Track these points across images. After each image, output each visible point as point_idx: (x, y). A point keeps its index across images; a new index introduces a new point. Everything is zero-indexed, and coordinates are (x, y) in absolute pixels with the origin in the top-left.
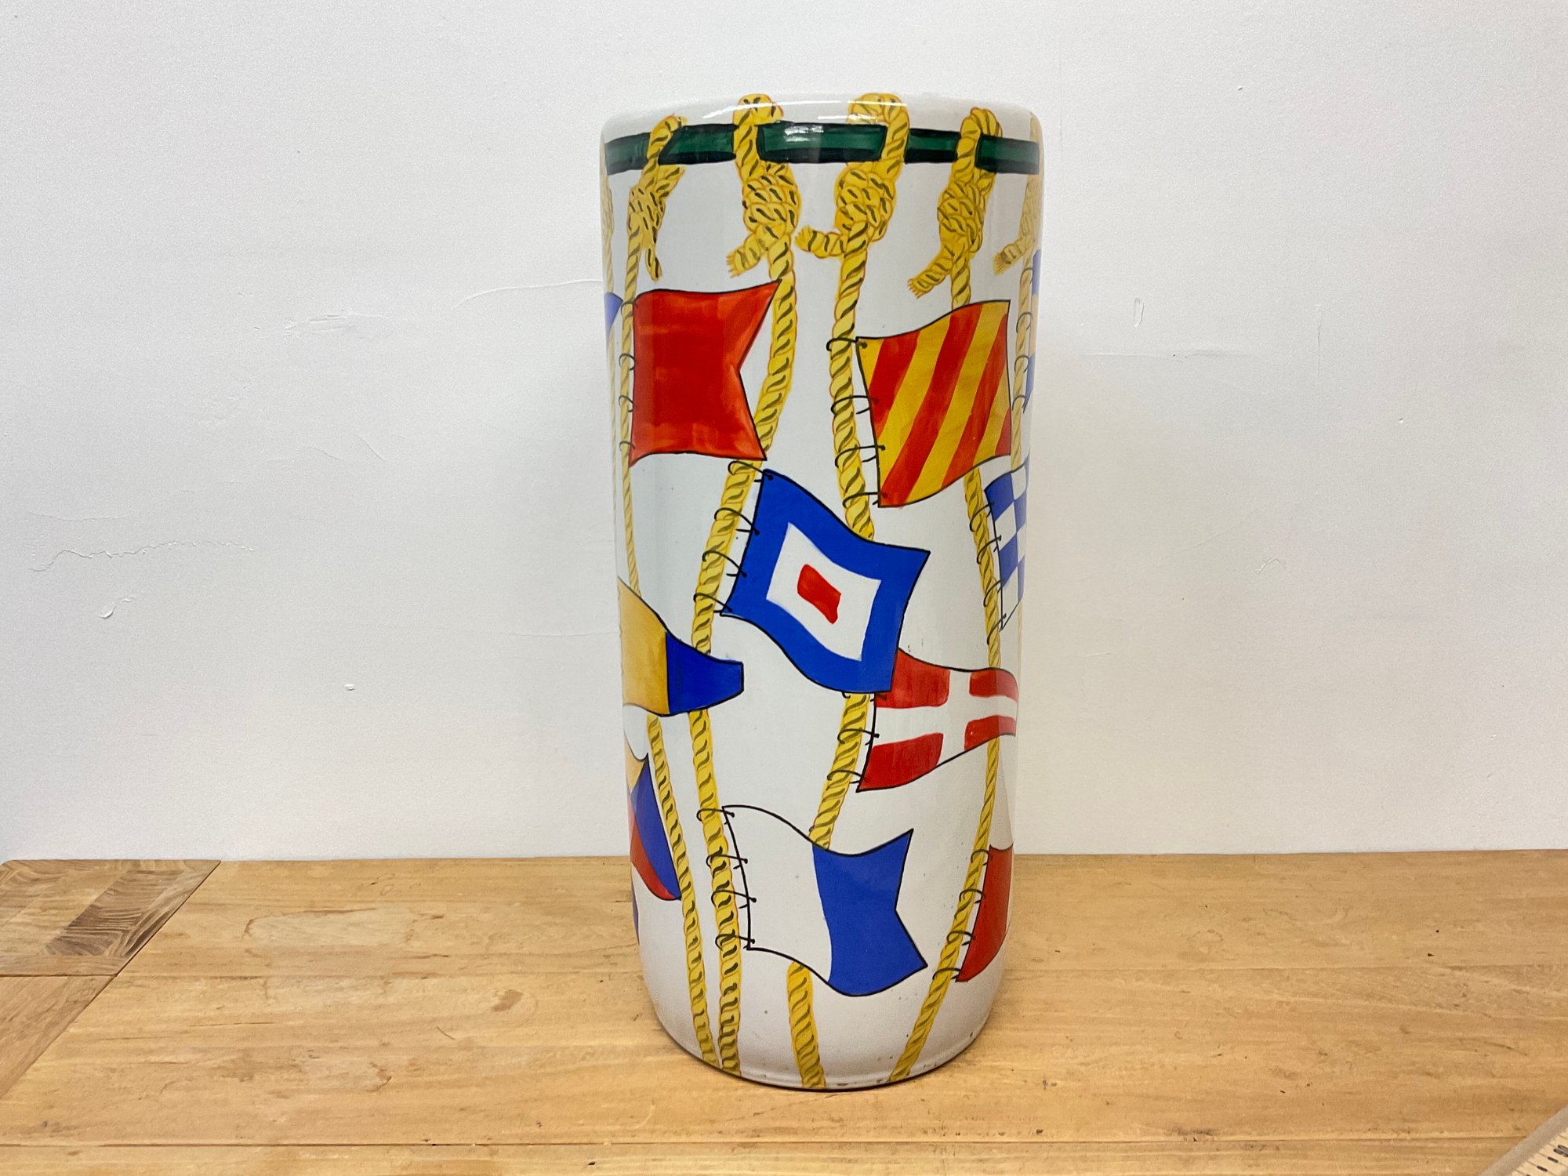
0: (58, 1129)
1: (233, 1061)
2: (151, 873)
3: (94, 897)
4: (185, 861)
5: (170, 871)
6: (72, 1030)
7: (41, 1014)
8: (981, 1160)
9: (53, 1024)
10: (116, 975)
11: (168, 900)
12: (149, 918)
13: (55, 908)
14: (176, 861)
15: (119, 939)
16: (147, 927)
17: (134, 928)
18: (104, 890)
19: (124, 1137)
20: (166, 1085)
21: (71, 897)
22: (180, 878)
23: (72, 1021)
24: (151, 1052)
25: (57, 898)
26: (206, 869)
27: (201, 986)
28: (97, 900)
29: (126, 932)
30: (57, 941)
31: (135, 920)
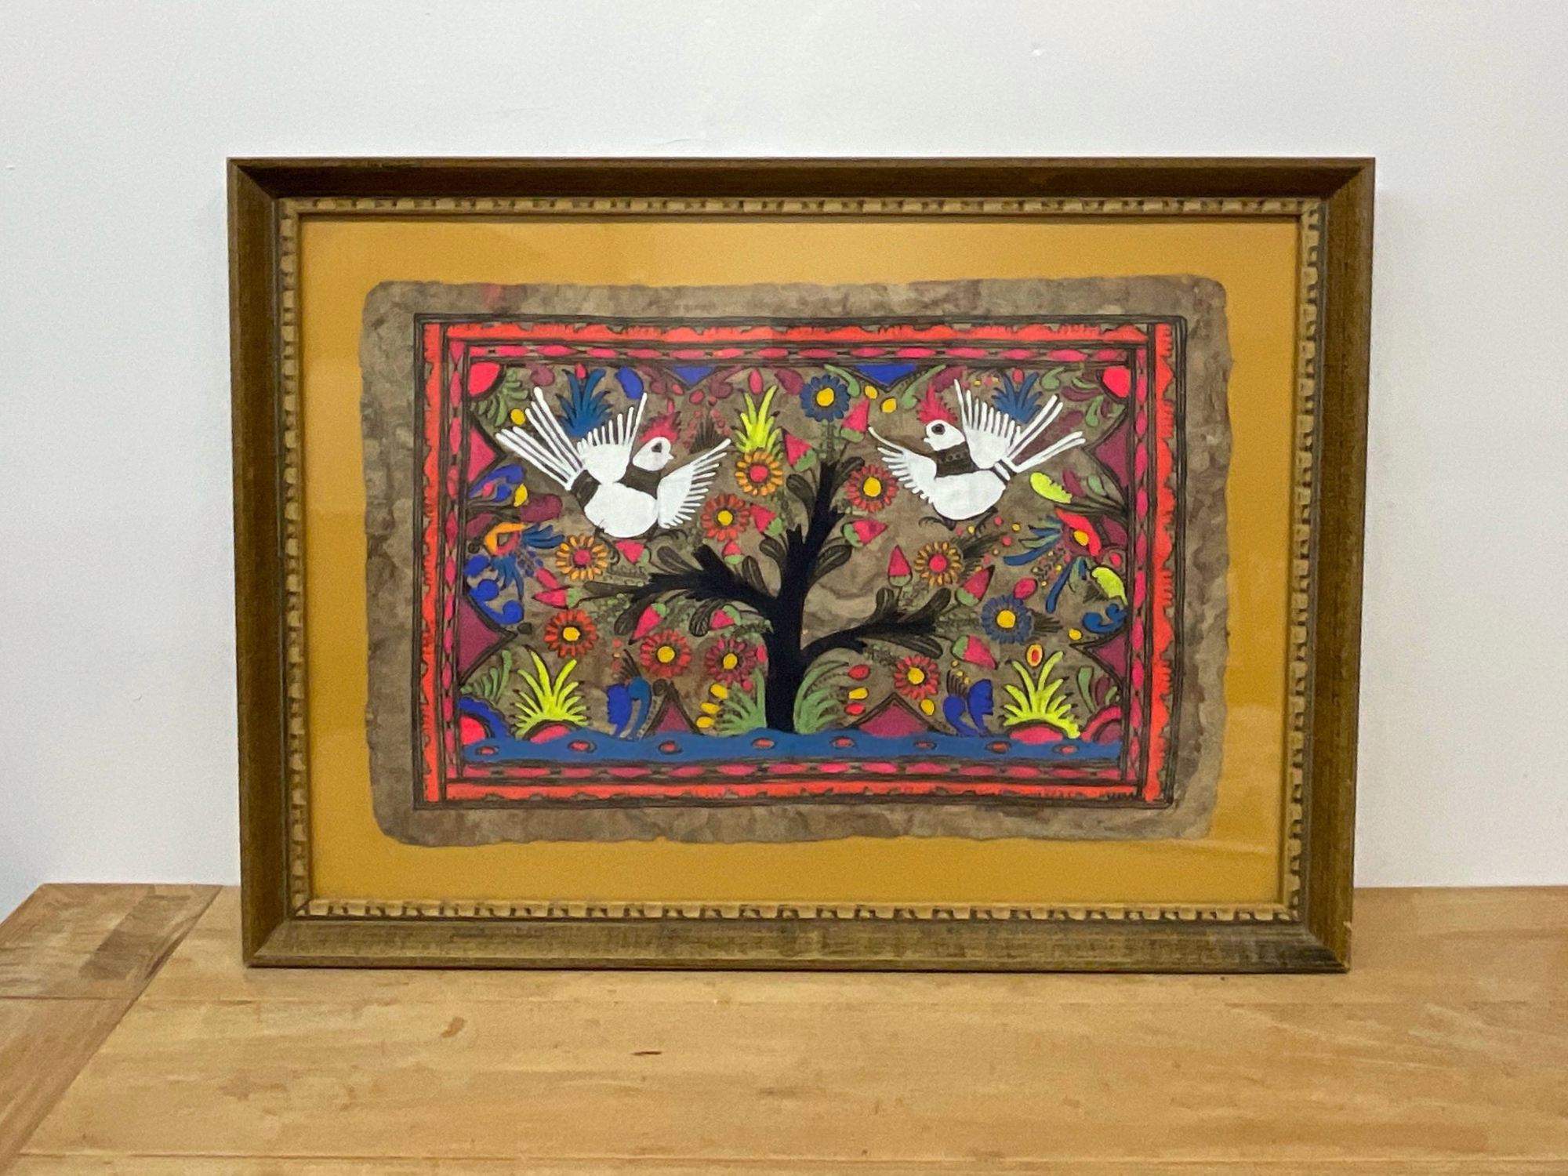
0: (95, 1141)
1: (232, 1082)
2: (163, 898)
3: (117, 923)
4: (192, 886)
5: (181, 896)
6: (101, 1051)
7: (79, 1034)
9: (87, 1045)
10: (136, 999)
11: (175, 930)
12: (163, 943)
13: (84, 933)
14: (185, 887)
15: (138, 966)
16: (161, 953)
17: (150, 953)
18: (124, 916)
21: (98, 922)
22: (188, 903)
23: (102, 1043)
25: (86, 923)
26: (210, 894)
27: (206, 1010)
29: (144, 958)
30: (88, 965)
31: (151, 946)
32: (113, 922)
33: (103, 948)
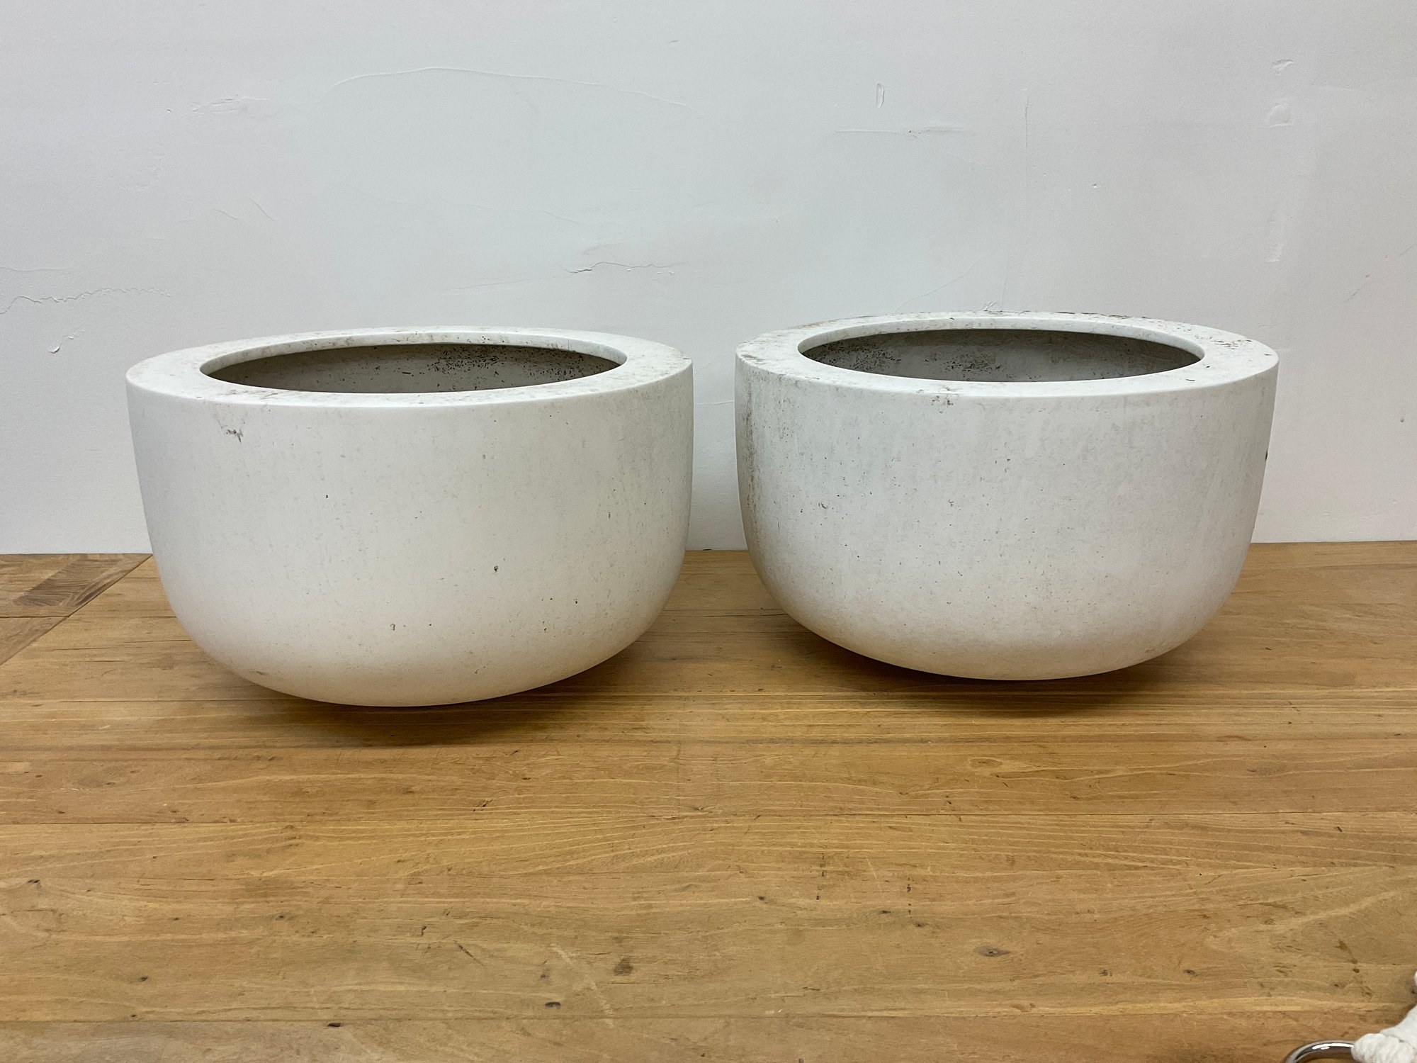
0: (24, 694)
1: (157, 660)
2: (97, 561)
3: (50, 575)
4: (124, 554)
5: (112, 560)
6: (34, 645)
7: (11, 637)
8: (713, 704)
9: (20, 642)
10: (68, 617)
11: (109, 577)
12: (94, 585)
13: (20, 581)
14: (116, 555)
15: (70, 598)
16: (92, 591)
17: (82, 591)
18: (57, 571)
19: (75, 697)
20: (106, 673)
21: (33, 575)
22: (119, 563)
23: (35, 640)
24: (95, 656)
25: (21, 575)
26: (140, 559)
27: (133, 622)
28: (52, 576)
29: (76, 593)
30: (22, 598)
31: (83, 587)
32: (48, 574)
33: (38, 588)
